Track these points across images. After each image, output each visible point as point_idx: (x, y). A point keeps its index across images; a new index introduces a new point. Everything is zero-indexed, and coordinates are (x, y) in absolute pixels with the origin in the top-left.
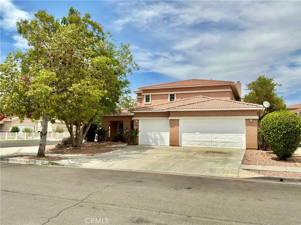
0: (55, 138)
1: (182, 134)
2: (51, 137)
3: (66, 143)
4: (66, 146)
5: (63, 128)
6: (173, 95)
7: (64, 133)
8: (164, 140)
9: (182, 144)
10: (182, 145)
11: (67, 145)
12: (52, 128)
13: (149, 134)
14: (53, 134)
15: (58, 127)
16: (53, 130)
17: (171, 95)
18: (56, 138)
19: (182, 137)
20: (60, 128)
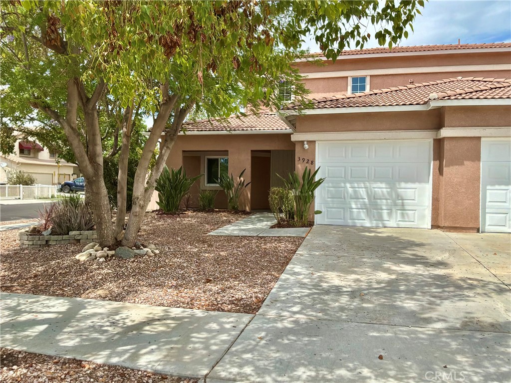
0: (14, 198)
1: (488, 187)
2: (5, 196)
3: (64, 225)
4: (65, 237)
5: (33, 175)
6: (363, 79)
7: (36, 185)
8: (407, 207)
9: (488, 223)
10: (487, 228)
11: (72, 233)
12: (8, 175)
13: (350, 190)
14: (9, 187)
15: (20, 172)
16: (10, 180)
17: (355, 80)
18: (18, 197)
19: (488, 200)
20: (26, 175)
